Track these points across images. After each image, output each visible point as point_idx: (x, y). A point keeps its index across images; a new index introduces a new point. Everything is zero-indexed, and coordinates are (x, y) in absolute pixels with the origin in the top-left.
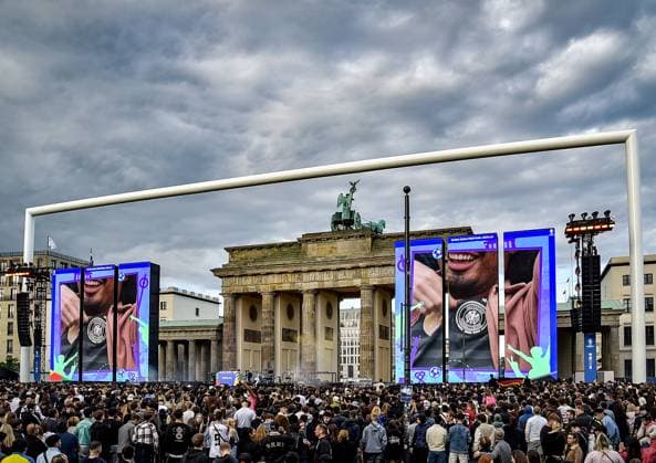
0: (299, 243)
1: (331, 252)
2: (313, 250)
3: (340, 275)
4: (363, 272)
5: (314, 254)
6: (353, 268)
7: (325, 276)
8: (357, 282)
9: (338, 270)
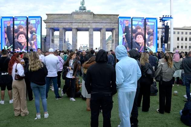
0: (71, 14)
1: (81, 18)
2: (75, 16)
3: (84, 24)
4: (91, 24)
5: (76, 18)
6: (88, 23)
7: (79, 24)
8: (89, 27)
9: (84, 23)
